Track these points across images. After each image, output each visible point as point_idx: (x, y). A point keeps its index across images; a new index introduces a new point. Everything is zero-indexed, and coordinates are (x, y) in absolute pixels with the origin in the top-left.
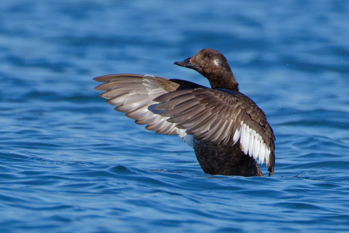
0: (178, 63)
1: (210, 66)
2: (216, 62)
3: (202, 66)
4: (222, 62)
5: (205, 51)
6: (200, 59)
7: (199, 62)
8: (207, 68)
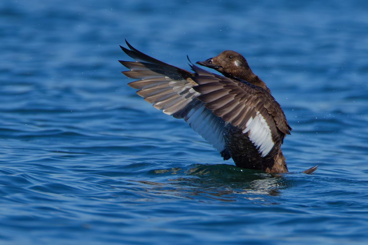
0: (200, 63)
1: (230, 67)
2: (236, 63)
3: (223, 66)
4: (242, 62)
5: (227, 52)
6: (221, 60)
7: (220, 62)
8: (227, 68)
